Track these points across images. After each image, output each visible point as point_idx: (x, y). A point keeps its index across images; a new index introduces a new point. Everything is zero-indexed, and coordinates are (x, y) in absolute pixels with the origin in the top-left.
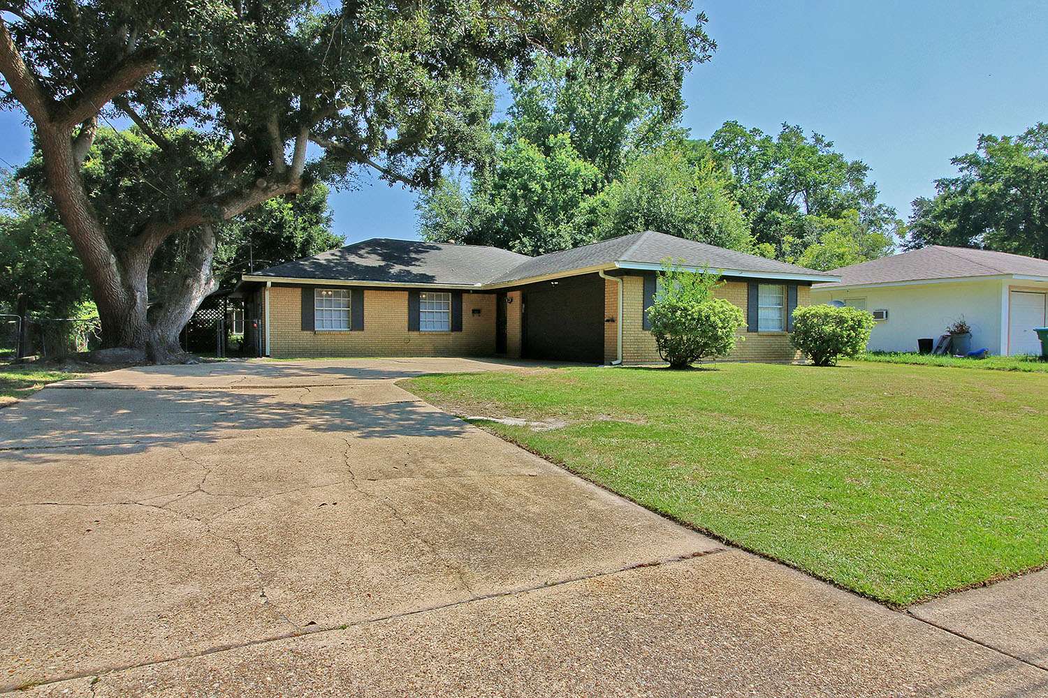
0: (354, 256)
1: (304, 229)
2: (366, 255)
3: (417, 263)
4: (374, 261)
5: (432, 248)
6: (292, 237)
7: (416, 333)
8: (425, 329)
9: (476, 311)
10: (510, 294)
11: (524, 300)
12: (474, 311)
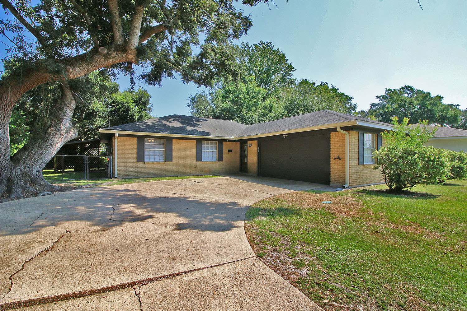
0: (166, 121)
1: (139, 112)
2: (172, 121)
3: (199, 126)
4: (177, 124)
5: (203, 120)
6: (134, 115)
7: (200, 162)
8: (205, 160)
9: (230, 151)
10: (249, 142)
11: (259, 145)
12: (229, 151)
